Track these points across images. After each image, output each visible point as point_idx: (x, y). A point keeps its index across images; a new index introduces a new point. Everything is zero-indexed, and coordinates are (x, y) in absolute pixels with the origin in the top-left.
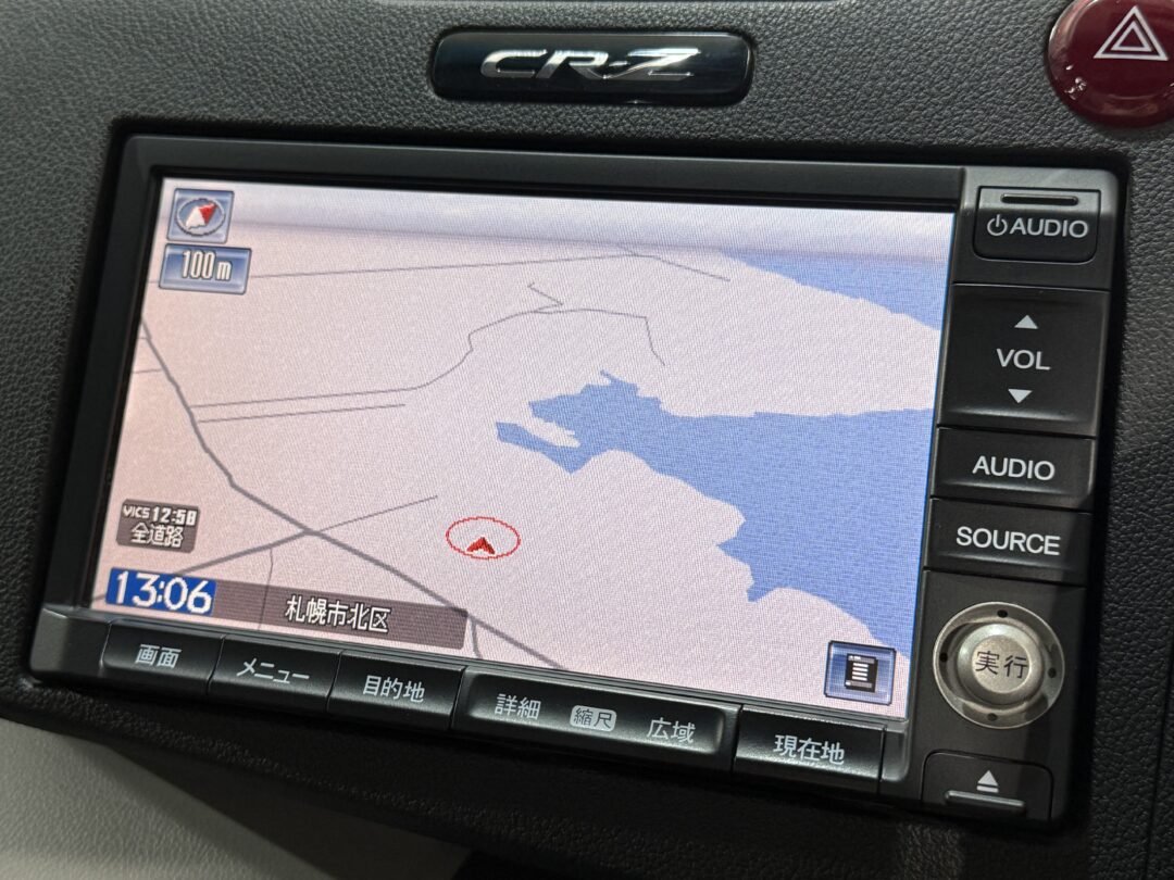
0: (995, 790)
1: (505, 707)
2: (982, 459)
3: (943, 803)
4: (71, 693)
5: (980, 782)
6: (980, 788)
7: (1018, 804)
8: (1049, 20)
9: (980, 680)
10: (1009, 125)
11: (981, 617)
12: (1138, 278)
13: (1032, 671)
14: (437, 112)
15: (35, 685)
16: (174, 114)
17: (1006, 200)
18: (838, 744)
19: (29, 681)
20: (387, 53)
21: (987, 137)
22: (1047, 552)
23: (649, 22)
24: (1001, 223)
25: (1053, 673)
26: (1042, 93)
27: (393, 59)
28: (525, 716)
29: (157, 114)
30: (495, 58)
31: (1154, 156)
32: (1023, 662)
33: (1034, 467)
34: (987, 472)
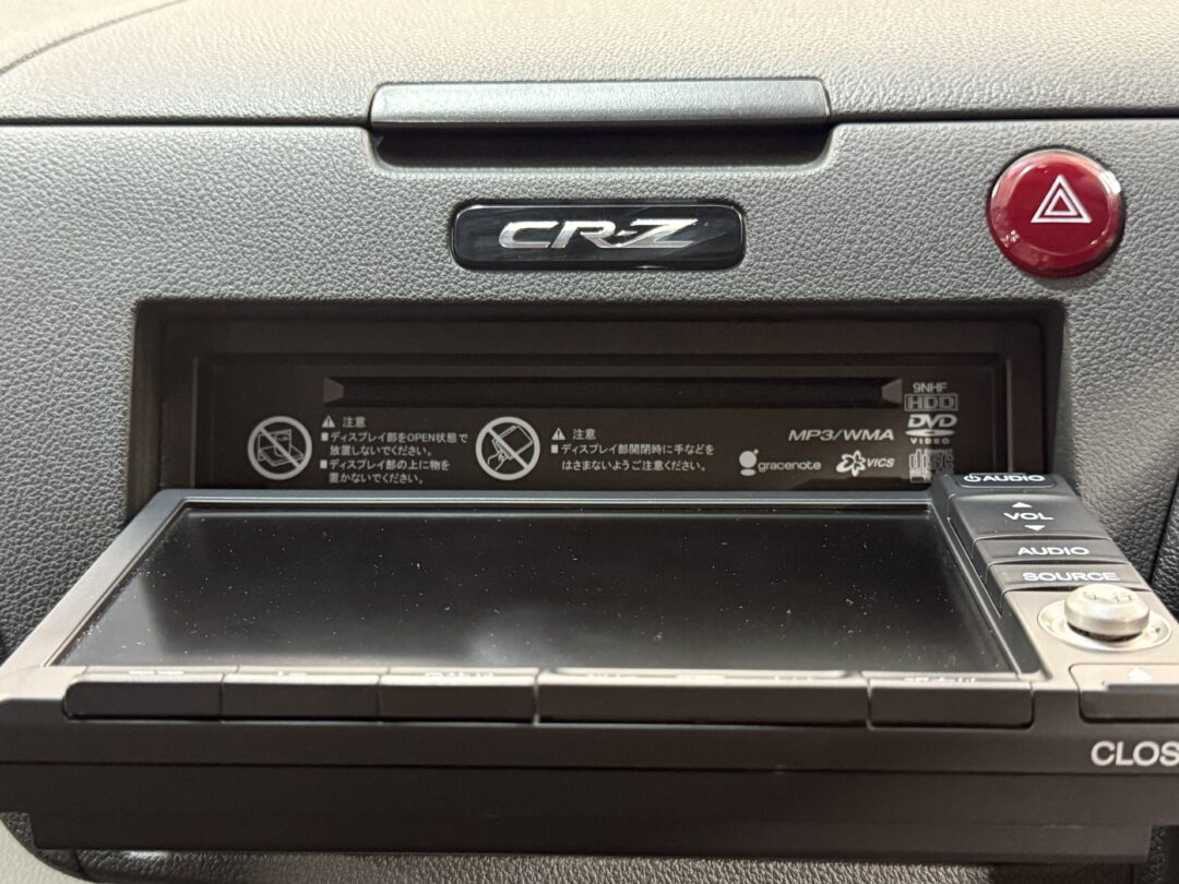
8: (988, 186)
10: (966, 280)
14: (463, 282)
20: (406, 227)
21: (949, 291)
26: (989, 251)
27: (412, 233)
29: (181, 294)
31: (1084, 302)
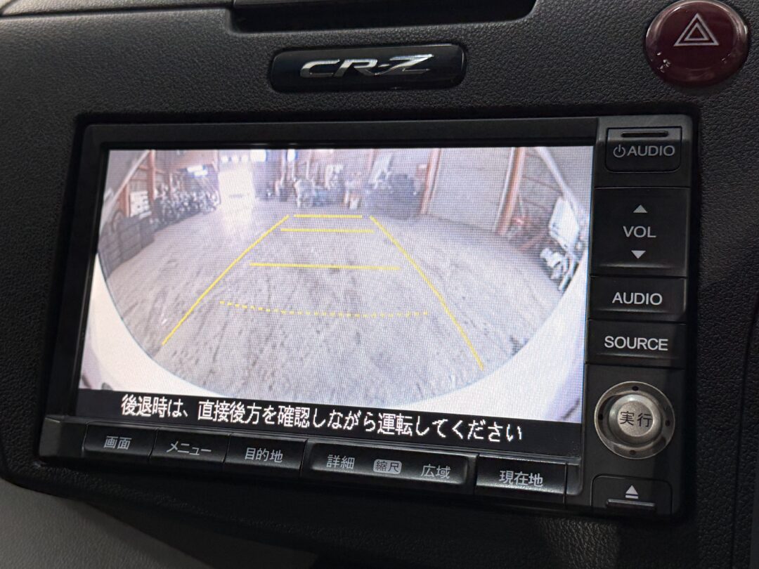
0: (637, 497)
1: (333, 462)
2: (618, 294)
3: (604, 506)
4: (65, 469)
5: (628, 492)
6: (627, 497)
7: (651, 505)
8: (646, 25)
9: (623, 429)
10: (624, 90)
11: (622, 391)
12: (708, 179)
13: (655, 422)
14: (274, 100)
15: (42, 465)
16: (114, 110)
17: (624, 135)
18: (539, 475)
19: (38, 463)
20: (243, 67)
21: (611, 98)
22: (660, 349)
23: (402, 39)
24: (622, 150)
25: (668, 423)
26: (643, 70)
27: (246, 70)
28: (345, 468)
30: (308, 66)
31: (714, 104)
32: (649, 417)
33: (650, 297)
34: (621, 302)
